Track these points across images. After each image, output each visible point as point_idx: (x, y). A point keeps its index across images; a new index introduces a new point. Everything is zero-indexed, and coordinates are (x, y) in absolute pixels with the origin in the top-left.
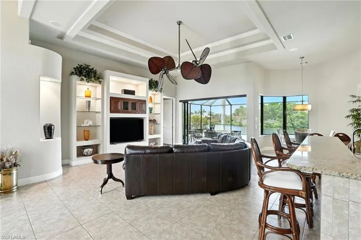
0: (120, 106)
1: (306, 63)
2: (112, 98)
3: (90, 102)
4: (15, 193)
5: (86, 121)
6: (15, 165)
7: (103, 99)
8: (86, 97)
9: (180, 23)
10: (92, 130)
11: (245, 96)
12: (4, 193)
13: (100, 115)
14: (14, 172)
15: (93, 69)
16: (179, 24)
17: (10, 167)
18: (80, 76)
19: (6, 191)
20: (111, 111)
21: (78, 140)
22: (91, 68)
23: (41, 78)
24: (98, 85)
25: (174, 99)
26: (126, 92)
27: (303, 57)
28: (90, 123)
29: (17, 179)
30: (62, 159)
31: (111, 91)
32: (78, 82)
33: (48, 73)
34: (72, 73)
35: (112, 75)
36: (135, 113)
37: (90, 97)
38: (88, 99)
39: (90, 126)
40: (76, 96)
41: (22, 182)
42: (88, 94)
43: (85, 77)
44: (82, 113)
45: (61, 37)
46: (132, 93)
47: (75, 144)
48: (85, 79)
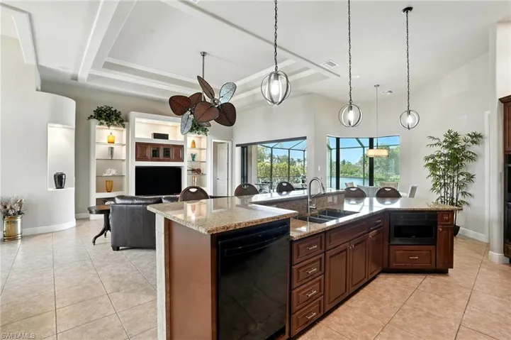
0: (149, 153)
1: (390, 92)
2: (137, 144)
3: (112, 148)
4: (20, 241)
5: (109, 170)
6: (19, 213)
7: (127, 145)
8: (109, 142)
9: (204, 54)
10: (115, 181)
11: (305, 138)
12: (8, 239)
13: (125, 163)
14: (19, 220)
15: (115, 111)
16: (203, 56)
17: (14, 214)
18: (99, 120)
19: (10, 238)
20: (137, 159)
21: (98, 191)
22: (113, 109)
23: (49, 125)
24: (122, 129)
25: (230, 143)
26: (156, 136)
27: (378, 86)
28: (114, 172)
29: (22, 227)
30: (76, 213)
31: (137, 136)
32: (97, 126)
33: (58, 119)
34: (91, 117)
35: (139, 117)
36: (169, 161)
37: (113, 143)
38: (112, 145)
39: (113, 176)
40: (95, 143)
41: (28, 231)
42: (111, 140)
43: (106, 120)
44: (102, 161)
45: (75, 78)
46: (165, 137)
47: (94, 196)
48: (105, 123)
